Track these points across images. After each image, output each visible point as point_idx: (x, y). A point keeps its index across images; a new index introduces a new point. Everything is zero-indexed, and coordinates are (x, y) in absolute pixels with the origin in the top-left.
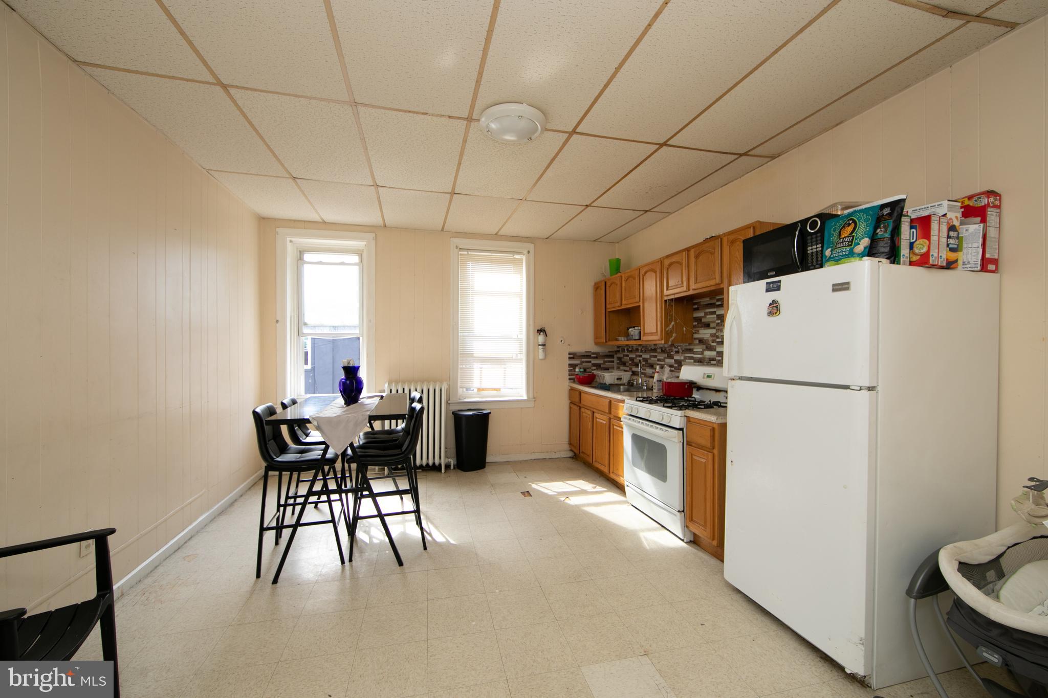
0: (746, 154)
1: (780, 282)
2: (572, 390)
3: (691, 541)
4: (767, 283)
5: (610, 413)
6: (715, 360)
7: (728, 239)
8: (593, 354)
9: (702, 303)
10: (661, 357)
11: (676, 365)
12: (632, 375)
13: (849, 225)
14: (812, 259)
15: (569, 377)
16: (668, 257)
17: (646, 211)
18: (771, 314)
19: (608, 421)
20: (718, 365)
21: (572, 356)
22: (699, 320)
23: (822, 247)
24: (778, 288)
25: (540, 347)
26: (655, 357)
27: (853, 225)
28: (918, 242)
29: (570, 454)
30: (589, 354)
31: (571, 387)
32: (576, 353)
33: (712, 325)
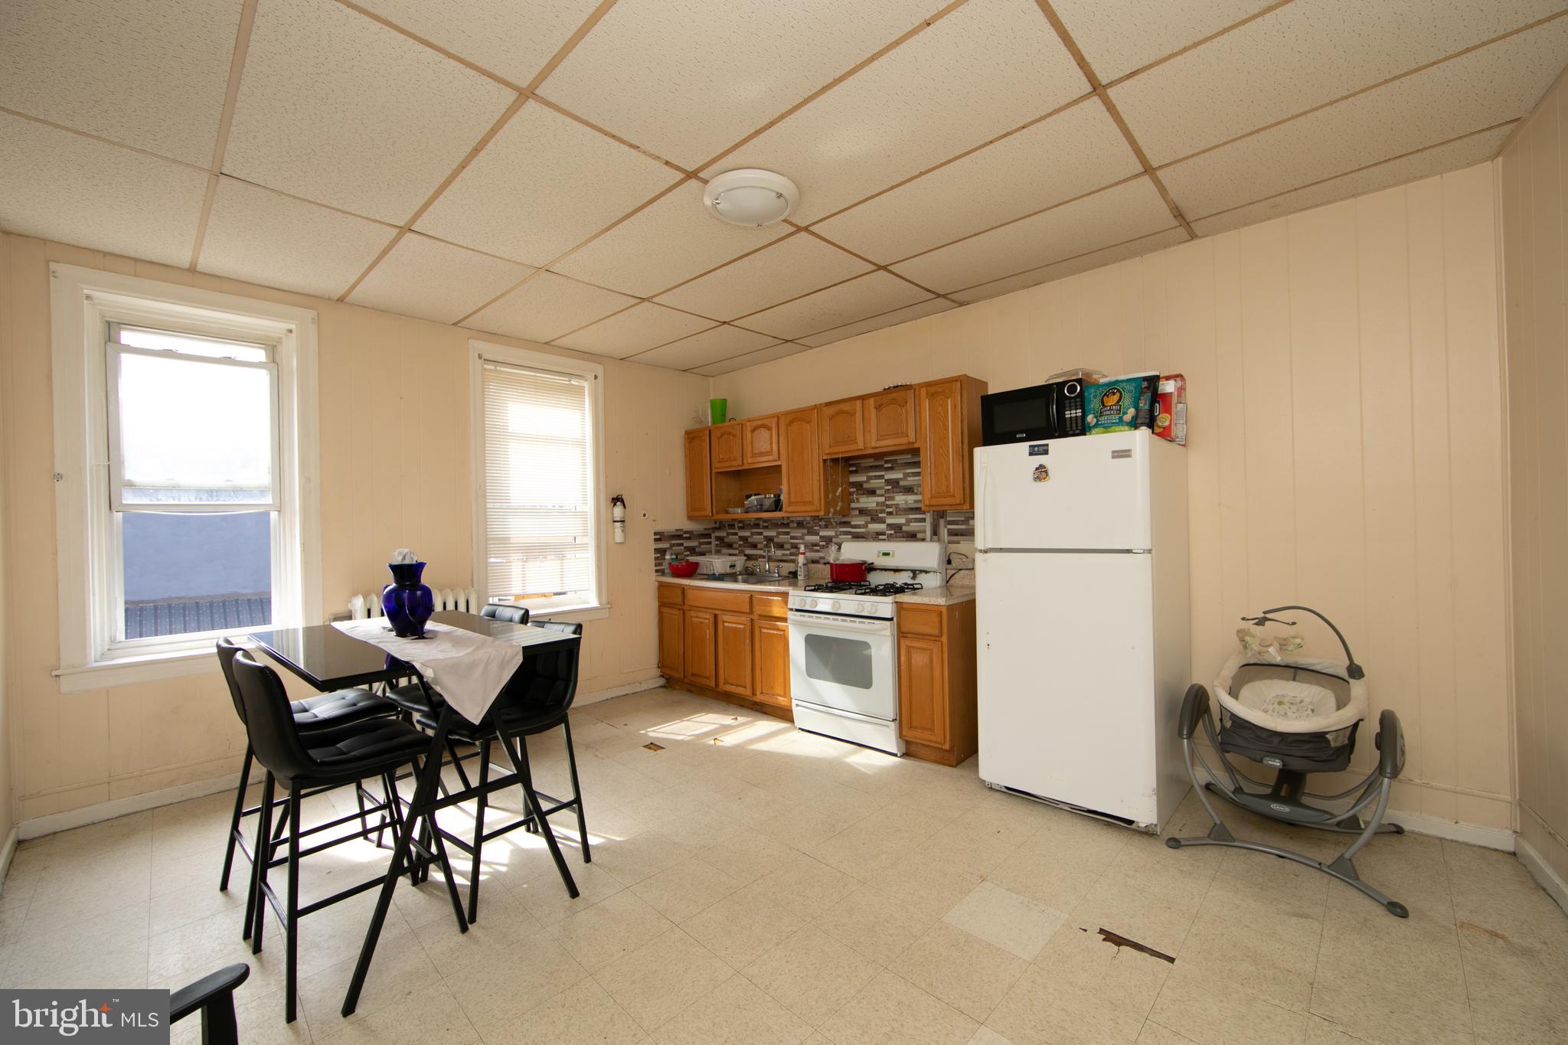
0: (944, 296)
1: (1047, 445)
2: (662, 586)
3: (904, 754)
4: (1030, 446)
5: (751, 612)
6: (884, 535)
7: (927, 391)
8: (686, 532)
9: (862, 465)
10: (798, 533)
11: (824, 543)
12: (746, 560)
13: (1114, 394)
14: (1071, 424)
15: (655, 568)
16: (828, 404)
17: (787, 341)
18: (1037, 479)
19: (749, 624)
20: (889, 540)
21: (658, 537)
22: (859, 486)
23: (1083, 412)
24: (1046, 452)
25: (618, 524)
26: (788, 533)
27: (1118, 394)
28: (1161, 416)
29: (662, 681)
30: (682, 533)
31: (658, 582)
32: (664, 533)
33: (878, 492)
